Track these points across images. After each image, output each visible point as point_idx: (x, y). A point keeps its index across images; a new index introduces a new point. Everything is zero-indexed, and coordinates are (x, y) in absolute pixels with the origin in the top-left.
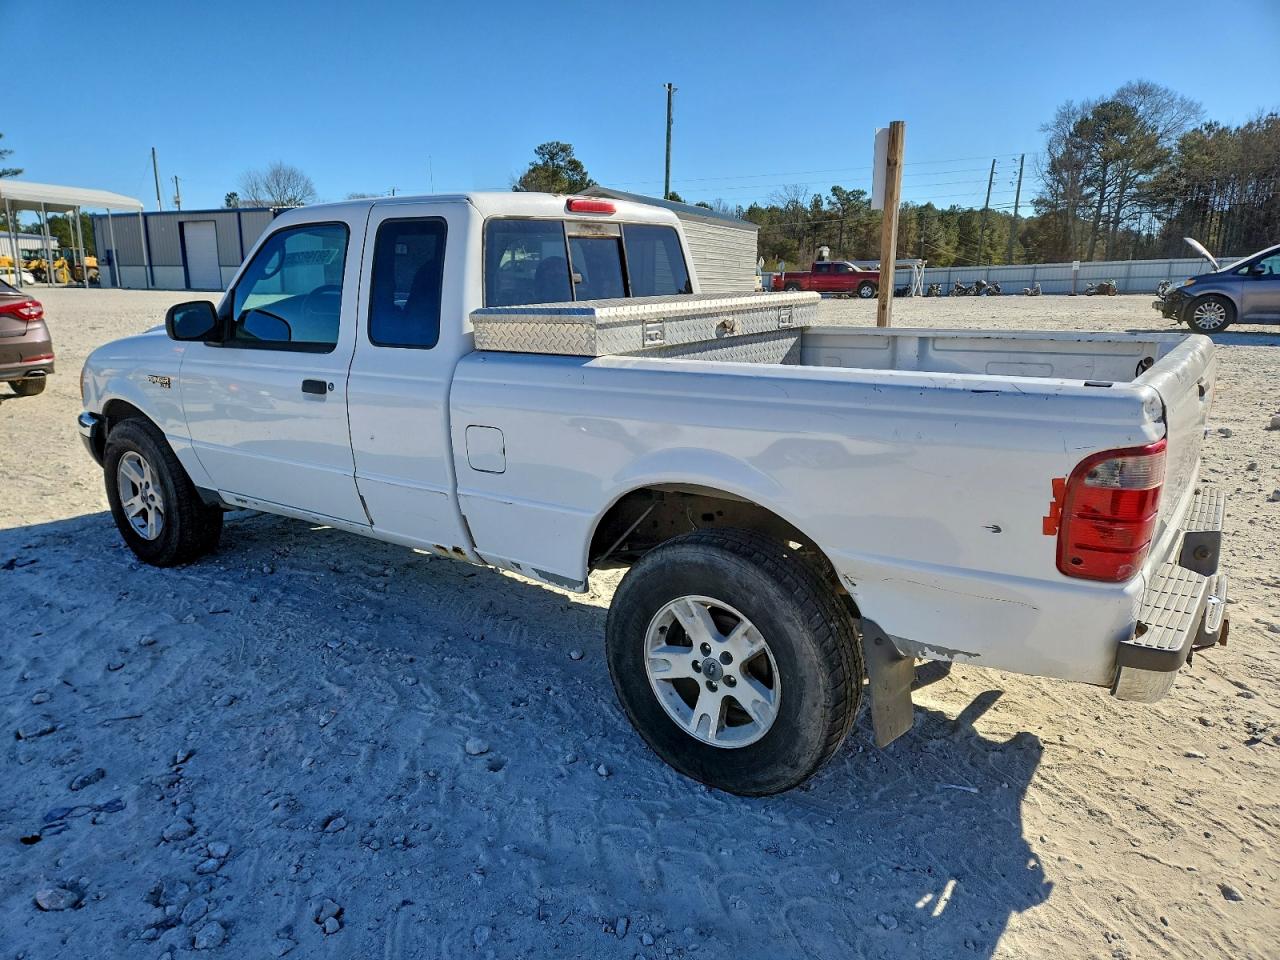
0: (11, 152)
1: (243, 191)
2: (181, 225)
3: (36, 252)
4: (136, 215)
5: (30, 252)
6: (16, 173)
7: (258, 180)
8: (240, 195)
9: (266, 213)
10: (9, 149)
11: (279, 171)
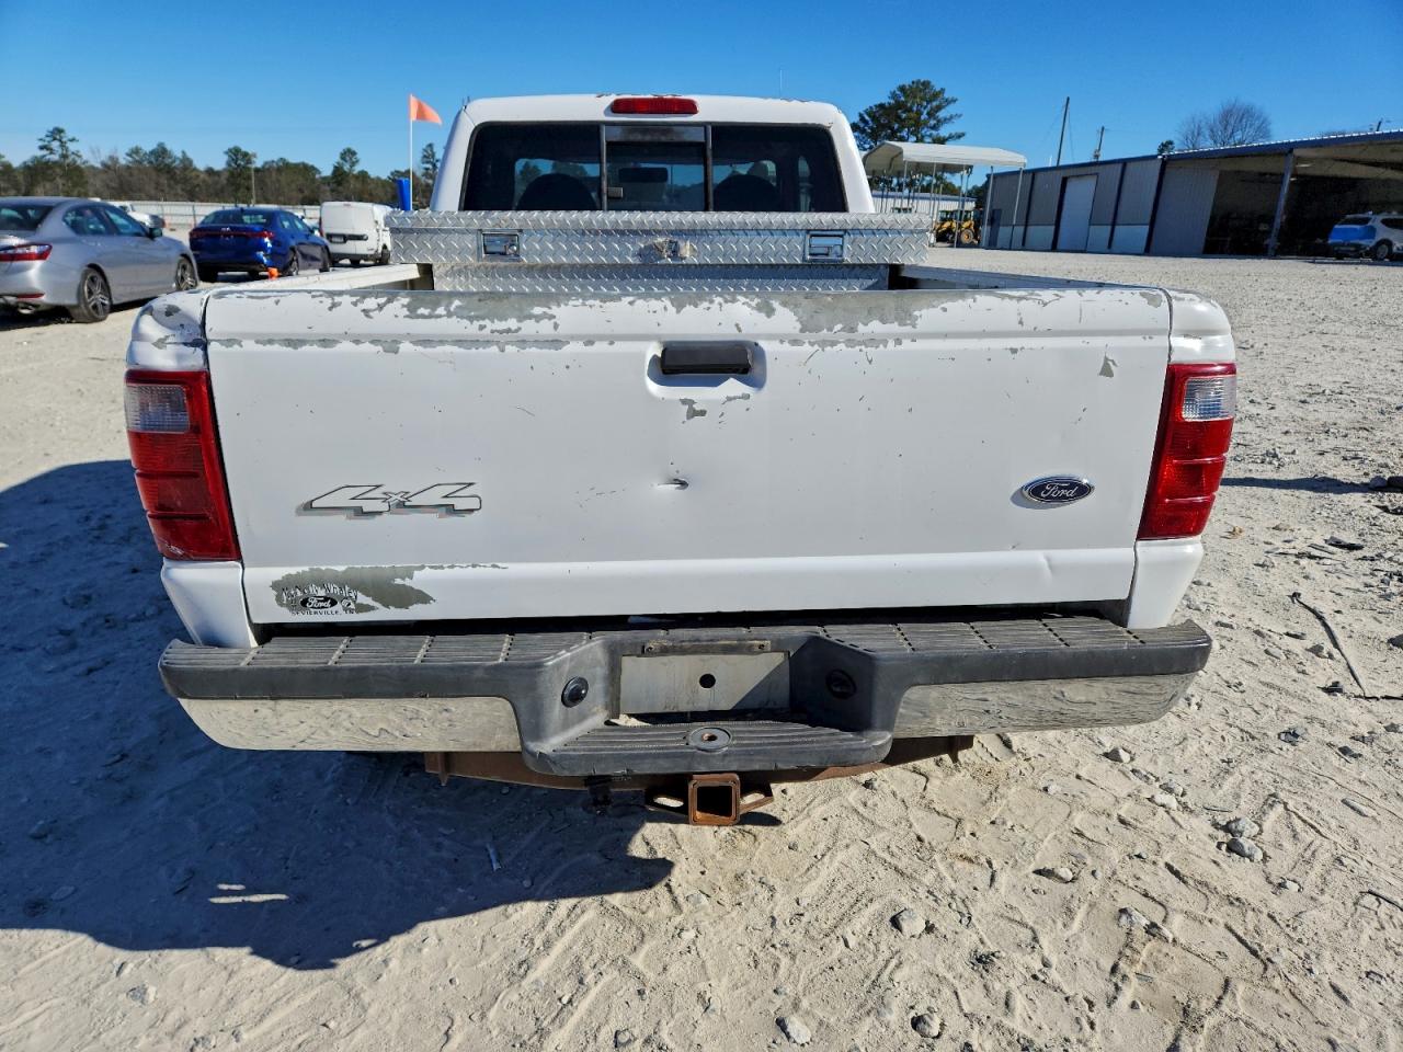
0: (960, 116)
1: (1182, 138)
2: (1065, 181)
3: (952, 213)
4: (1017, 173)
5: (947, 212)
6: (960, 136)
7: (1203, 124)
8: (1176, 143)
9: (1154, 161)
10: (959, 113)
11: (1231, 110)
